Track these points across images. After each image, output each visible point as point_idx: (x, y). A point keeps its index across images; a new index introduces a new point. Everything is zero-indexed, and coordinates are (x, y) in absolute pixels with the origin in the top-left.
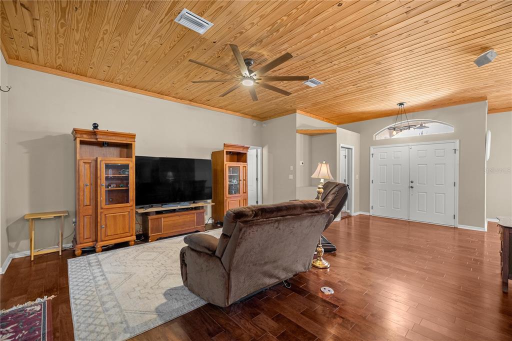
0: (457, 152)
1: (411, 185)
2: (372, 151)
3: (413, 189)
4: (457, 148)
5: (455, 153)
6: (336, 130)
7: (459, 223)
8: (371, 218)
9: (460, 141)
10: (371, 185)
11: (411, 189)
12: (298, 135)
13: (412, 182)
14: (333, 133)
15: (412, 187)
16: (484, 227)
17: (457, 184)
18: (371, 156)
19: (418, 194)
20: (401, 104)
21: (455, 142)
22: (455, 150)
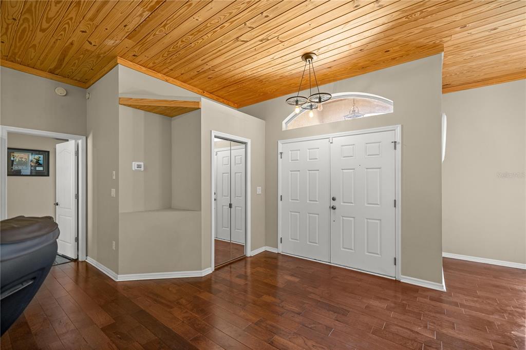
0: (399, 146)
1: (333, 203)
2: (281, 148)
3: (335, 210)
4: (399, 140)
5: (395, 148)
6: (198, 103)
7: (403, 274)
8: (280, 257)
9: (402, 126)
10: (280, 203)
11: (332, 210)
12: (122, 108)
13: (334, 199)
14: (195, 108)
15: (334, 208)
16: (442, 283)
17: (399, 204)
18: (279, 156)
19: (343, 219)
20: (307, 56)
21: (395, 130)
22: (395, 142)
